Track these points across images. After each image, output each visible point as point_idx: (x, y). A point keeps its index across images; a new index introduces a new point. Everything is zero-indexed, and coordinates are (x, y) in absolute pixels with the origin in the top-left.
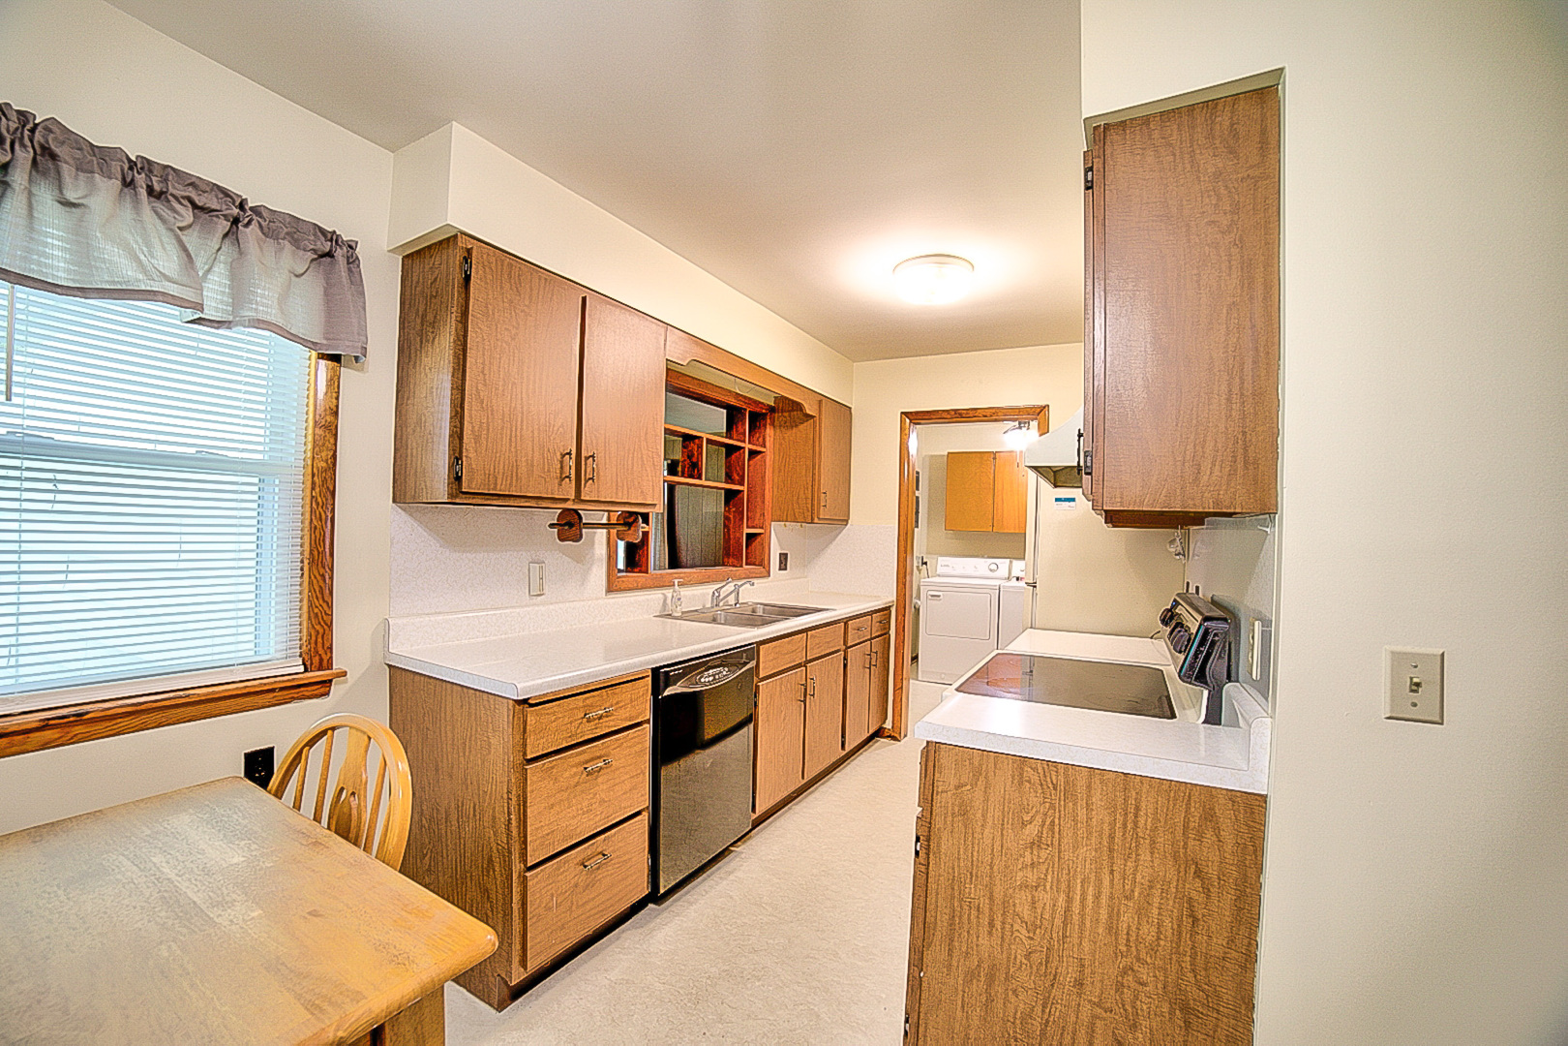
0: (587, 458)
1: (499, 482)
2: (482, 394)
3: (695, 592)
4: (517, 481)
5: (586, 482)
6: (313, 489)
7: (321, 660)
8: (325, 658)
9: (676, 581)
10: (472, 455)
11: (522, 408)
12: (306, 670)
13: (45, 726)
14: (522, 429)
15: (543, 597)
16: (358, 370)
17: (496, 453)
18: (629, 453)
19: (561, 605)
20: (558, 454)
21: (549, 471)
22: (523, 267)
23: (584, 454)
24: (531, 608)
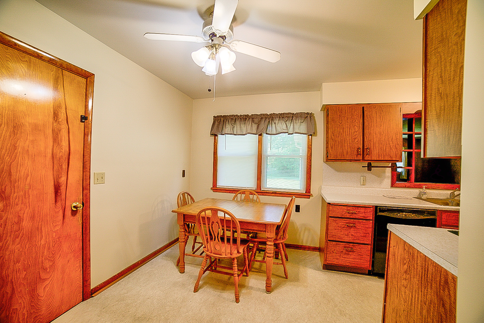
0: (366, 149)
1: (338, 156)
2: (333, 138)
3: (435, 192)
4: (343, 156)
5: (366, 155)
6: (307, 160)
7: (308, 191)
8: (309, 191)
9: (424, 187)
10: (331, 151)
11: (344, 139)
12: (306, 193)
13: (273, 193)
14: (344, 144)
15: (365, 186)
16: (315, 136)
17: (337, 150)
18: (384, 146)
19: (371, 189)
20: (356, 149)
21: (353, 153)
22: (342, 106)
23: (365, 147)
24: (360, 188)
